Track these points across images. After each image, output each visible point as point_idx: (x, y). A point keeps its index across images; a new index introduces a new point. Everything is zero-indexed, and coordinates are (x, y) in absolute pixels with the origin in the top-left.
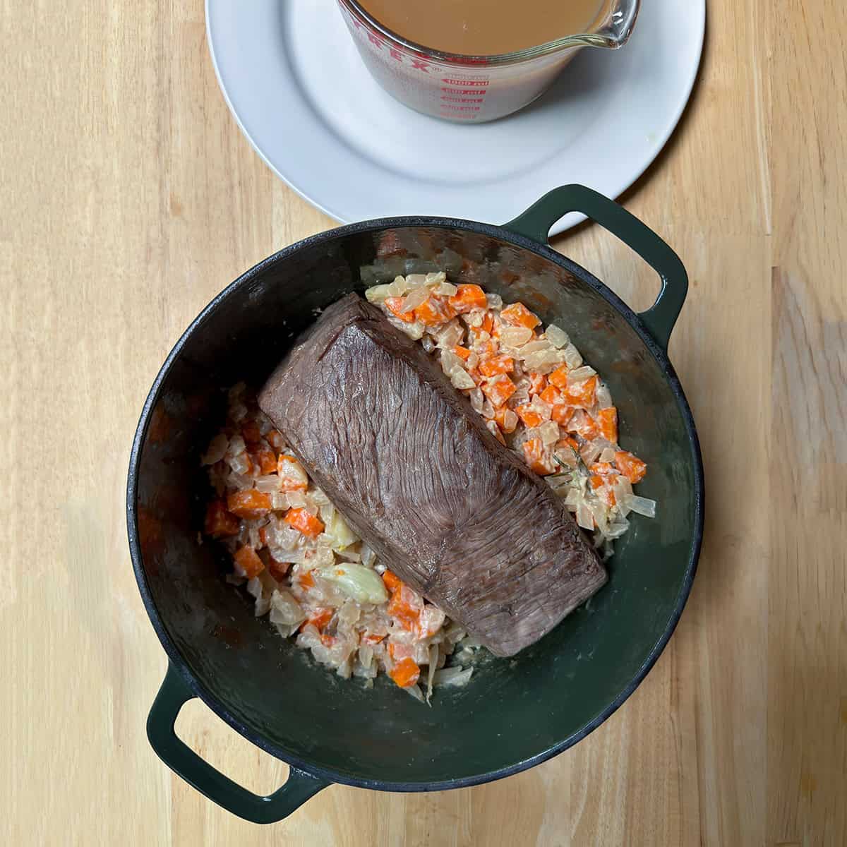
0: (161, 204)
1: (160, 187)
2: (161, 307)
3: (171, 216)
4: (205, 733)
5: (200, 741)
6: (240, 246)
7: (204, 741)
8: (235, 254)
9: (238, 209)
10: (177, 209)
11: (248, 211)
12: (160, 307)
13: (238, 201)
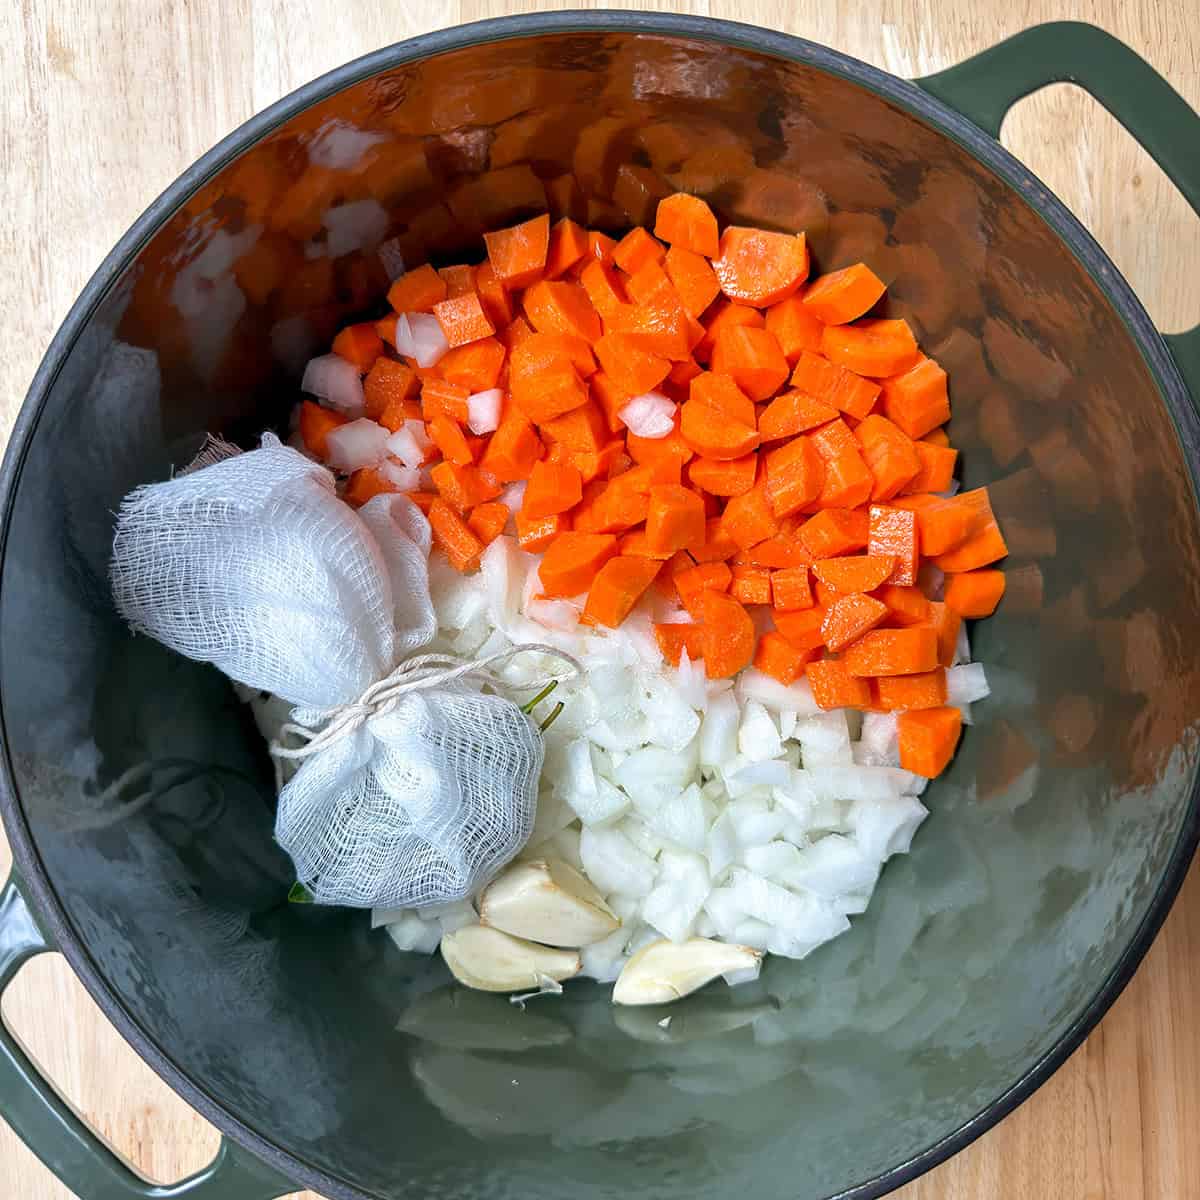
0: (28, 49)
1: (26, 14)
2: (36, 260)
3: (49, 73)
4: (149, 1111)
5: (139, 1125)
6: (190, 129)
7: (146, 1126)
8: (180, 148)
9: (183, 53)
10: (61, 57)
11: (205, 59)
12: (33, 260)
13: (184, 36)
